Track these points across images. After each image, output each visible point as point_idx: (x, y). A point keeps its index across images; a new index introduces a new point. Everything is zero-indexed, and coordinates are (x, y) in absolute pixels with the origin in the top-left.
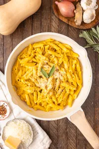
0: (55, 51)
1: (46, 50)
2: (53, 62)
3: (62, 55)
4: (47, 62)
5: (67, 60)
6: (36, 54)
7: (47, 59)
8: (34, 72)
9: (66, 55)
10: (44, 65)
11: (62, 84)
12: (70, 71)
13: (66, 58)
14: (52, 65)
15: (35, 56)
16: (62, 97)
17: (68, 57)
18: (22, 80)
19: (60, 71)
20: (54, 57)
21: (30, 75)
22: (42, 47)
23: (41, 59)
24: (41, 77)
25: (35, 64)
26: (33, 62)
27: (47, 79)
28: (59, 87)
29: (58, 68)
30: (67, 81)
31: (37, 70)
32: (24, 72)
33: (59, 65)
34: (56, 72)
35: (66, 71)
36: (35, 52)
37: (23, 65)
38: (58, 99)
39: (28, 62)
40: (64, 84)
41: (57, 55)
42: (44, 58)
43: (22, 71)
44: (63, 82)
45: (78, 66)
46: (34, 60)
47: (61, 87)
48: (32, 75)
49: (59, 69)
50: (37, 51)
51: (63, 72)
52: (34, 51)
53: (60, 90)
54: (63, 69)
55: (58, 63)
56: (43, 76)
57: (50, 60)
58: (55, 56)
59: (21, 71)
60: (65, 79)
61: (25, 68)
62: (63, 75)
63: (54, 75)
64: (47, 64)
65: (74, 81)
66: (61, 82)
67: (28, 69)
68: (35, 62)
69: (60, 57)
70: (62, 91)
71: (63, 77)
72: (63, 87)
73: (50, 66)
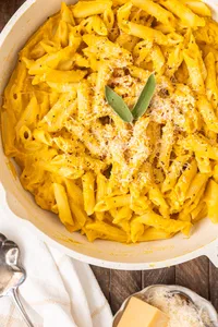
0: (155, 24)
1: (122, 23)
2: (147, 66)
3: (180, 39)
4: (125, 64)
5: (198, 54)
6: (86, 39)
7: (127, 54)
8: (82, 102)
9: (192, 38)
10: (115, 75)
11: (184, 144)
12: (209, 93)
13: (193, 46)
14: (144, 75)
15: (84, 45)
16: (184, 189)
17: (202, 45)
18: (40, 135)
19: (172, 96)
20: (149, 45)
21: (67, 114)
22: (107, 12)
23: (106, 55)
24: (105, 120)
25: (84, 73)
26: (76, 67)
27: (129, 127)
28: (173, 155)
29: (166, 85)
30: (202, 132)
31: (91, 94)
32: (44, 105)
33: (171, 73)
34: (158, 99)
35: (196, 95)
36: (82, 33)
37: (43, 79)
38: (172, 196)
39: (59, 68)
40: (189, 143)
41: (161, 40)
43: (39, 101)
44: (185, 134)
46: (80, 61)
47: (178, 152)
48: (74, 115)
49: (171, 89)
50: (88, 28)
51: (183, 97)
52: (79, 28)
53: (177, 164)
54: (186, 89)
55: (166, 68)
56: (114, 117)
57: (135, 57)
58: (155, 44)
59: (34, 100)
60: (192, 126)
61: (48, 89)
62: (185, 110)
63: (154, 112)
64: (127, 72)
66: (179, 133)
67: (59, 95)
68: (83, 69)
69: (172, 47)
70: (184, 168)
71: (187, 115)
72: (187, 152)
73: (139, 80)
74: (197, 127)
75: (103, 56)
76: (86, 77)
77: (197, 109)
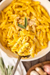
0: (21, 7)
1: (14, 10)
2: (23, 16)
3: (27, 8)
5: (32, 9)
7: (18, 16)
8: (13, 29)
9: (30, 6)
10: (18, 20)
12: (38, 16)
14: (24, 18)
17: (32, 7)
19: (31, 20)
20: (22, 12)
21: (11, 32)
22: (11, 9)
26: (9, 23)
28: (37, 31)
30: (40, 24)
31: (15, 26)
32: (6, 33)
33: (29, 15)
35: (35, 17)
36: (7, 15)
37: (4, 28)
39: (6, 24)
40: (39, 27)
42: (15, 15)
45: (42, 10)
48: (13, 32)
49: (30, 18)
50: (8, 14)
53: (38, 33)
54: (33, 17)
55: (27, 15)
56: (21, 29)
57: (20, 15)
59: (4, 33)
60: (38, 24)
61: (6, 29)
63: (29, 24)
64: (20, 19)
65: (45, 21)
66: (36, 26)
67: (8, 29)
68: (11, 22)
69: (27, 10)
70: (40, 33)
71: (36, 22)
72: (39, 30)
73: (23, 20)
74: (39, 23)
75: (14, 18)
76: (12, 23)
77: (37, 20)
